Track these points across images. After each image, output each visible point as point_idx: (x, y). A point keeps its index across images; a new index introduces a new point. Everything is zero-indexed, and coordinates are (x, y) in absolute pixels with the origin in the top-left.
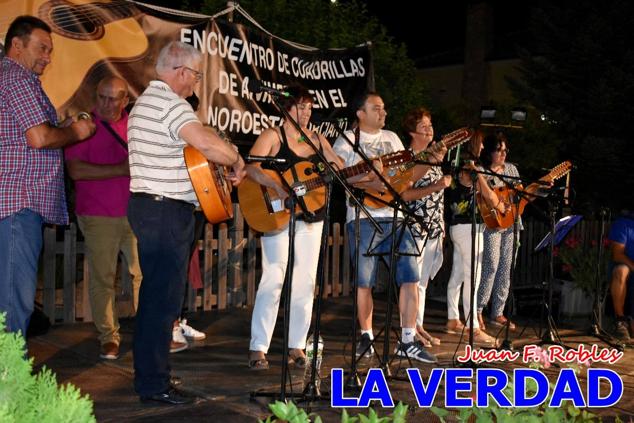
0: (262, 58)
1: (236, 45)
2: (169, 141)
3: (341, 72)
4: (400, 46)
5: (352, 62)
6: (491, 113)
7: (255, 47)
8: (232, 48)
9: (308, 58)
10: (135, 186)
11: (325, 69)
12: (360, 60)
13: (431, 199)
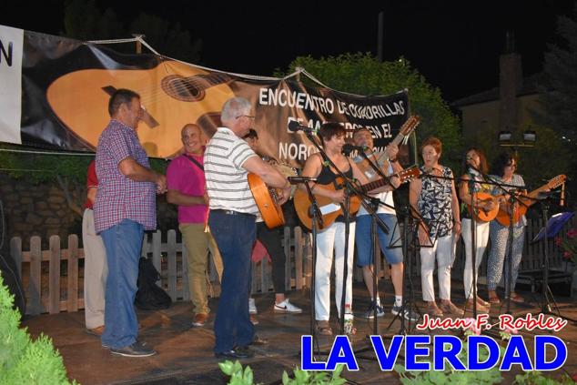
0: (322, 105)
1: (301, 98)
2: (235, 171)
3: (388, 112)
4: (435, 90)
5: (395, 104)
6: (507, 136)
7: (316, 98)
8: (299, 100)
9: (361, 103)
10: (214, 204)
11: (375, 111)
12: (401, 102)
13: (437, 206)
